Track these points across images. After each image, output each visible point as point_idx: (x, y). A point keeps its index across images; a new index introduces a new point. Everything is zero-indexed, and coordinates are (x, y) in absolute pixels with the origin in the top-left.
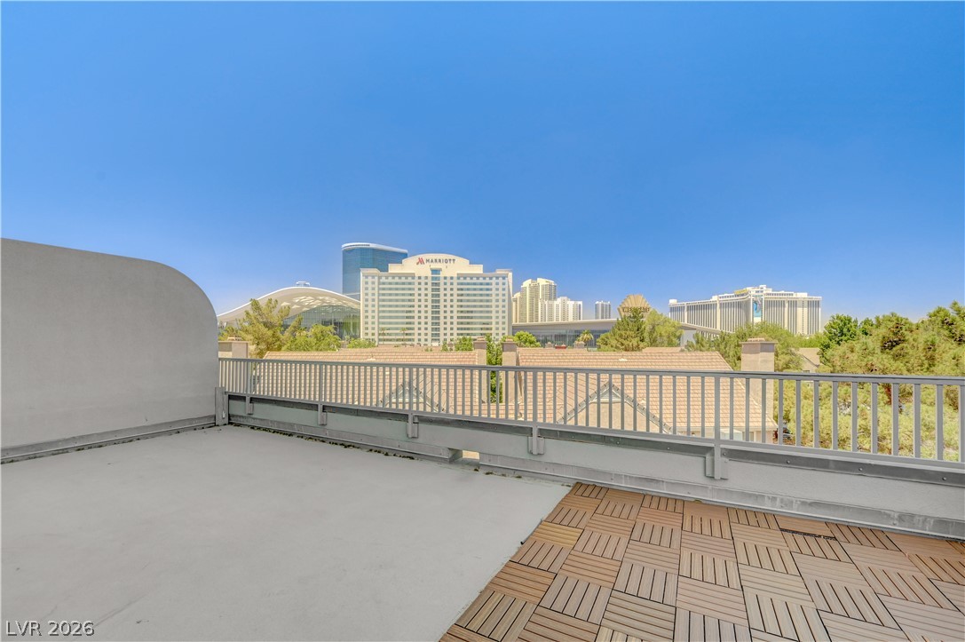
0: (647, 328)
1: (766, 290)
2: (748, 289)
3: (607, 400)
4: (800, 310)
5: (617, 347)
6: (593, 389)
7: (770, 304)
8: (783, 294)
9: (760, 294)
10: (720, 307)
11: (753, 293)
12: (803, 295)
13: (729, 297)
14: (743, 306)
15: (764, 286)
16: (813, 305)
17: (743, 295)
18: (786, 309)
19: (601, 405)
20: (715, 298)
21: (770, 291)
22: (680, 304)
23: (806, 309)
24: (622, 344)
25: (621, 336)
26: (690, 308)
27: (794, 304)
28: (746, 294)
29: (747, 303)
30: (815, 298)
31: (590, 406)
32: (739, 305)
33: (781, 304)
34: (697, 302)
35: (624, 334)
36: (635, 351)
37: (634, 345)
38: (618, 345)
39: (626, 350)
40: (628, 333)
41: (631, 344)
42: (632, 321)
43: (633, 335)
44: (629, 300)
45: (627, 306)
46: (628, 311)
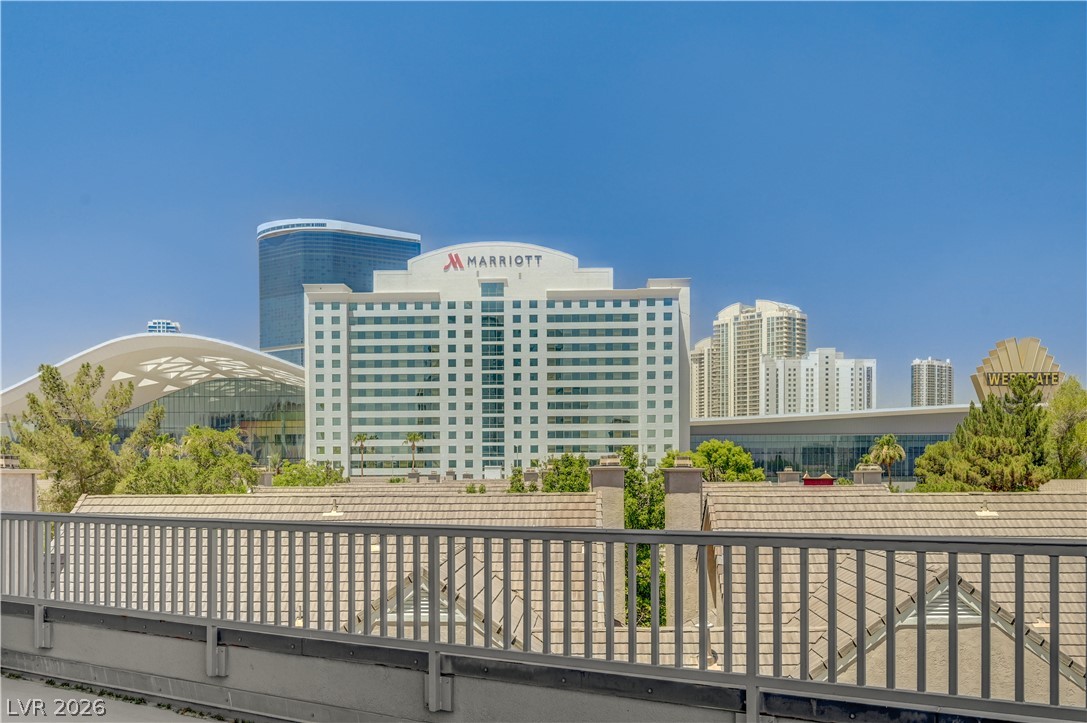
0: (1053, 429)
3: (945, 619)
5: (969, 480)
6: (906, 587)
19: (929, 632)
24: (984, 472)
25: (981, 450)
31: (898, 635)
35: (988, 446)
36: (1021, 489)
37: (1016, 475)
38: (972, 474)
39: (995, 487)
40: (999, 442)
41: (1007, 471)
42: (1010, 411)
43: (1014, 448)
44: (1002, 355)
45: (998, 369)
46: (1000, 384)
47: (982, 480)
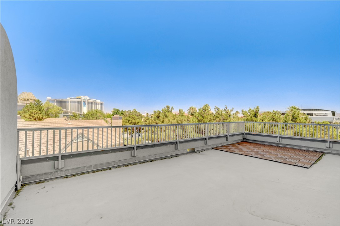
0: (45, 109)
1: (88, 98)
2: (82, 97)
4: (98, 106)
7: (89, 103)
8: (93, 100)
9: (85, 99)
10: (71, 103)
11: (83, 98)
12: (98, 101)
13: (74, 98)
14: (79, 102)
15: (87, 96)
16: (101, 104)
17: (79, 99)
18: (94, 105)
19: (78, 143)
20: (68, 99)
21: (89, 99)
22: (52, 99)
23: (99, 106)
25: (32, 113)
26: (57, 102)
27: (96, 104)
28: (81, 98)
29: (81, 101)
30: (102, 102)
31: (73, 144)
32: (78, 102)
33: (92, 103)
34: (60, 99)
35: (34, 112)
36: (41, 120)
37: (40, 117)
38: (30, 117)
39: (35, 119)
40: (36, 111)
41: (38, 117)
42: (36, 106)
43: (40, 113)
44: (23, 95)
45: (22, 97)
46: (23, 100)
47: (32, 118)
